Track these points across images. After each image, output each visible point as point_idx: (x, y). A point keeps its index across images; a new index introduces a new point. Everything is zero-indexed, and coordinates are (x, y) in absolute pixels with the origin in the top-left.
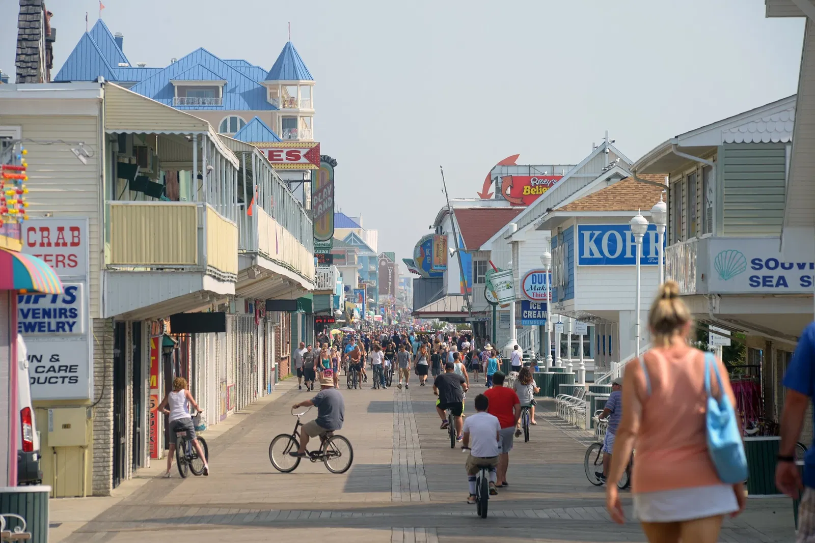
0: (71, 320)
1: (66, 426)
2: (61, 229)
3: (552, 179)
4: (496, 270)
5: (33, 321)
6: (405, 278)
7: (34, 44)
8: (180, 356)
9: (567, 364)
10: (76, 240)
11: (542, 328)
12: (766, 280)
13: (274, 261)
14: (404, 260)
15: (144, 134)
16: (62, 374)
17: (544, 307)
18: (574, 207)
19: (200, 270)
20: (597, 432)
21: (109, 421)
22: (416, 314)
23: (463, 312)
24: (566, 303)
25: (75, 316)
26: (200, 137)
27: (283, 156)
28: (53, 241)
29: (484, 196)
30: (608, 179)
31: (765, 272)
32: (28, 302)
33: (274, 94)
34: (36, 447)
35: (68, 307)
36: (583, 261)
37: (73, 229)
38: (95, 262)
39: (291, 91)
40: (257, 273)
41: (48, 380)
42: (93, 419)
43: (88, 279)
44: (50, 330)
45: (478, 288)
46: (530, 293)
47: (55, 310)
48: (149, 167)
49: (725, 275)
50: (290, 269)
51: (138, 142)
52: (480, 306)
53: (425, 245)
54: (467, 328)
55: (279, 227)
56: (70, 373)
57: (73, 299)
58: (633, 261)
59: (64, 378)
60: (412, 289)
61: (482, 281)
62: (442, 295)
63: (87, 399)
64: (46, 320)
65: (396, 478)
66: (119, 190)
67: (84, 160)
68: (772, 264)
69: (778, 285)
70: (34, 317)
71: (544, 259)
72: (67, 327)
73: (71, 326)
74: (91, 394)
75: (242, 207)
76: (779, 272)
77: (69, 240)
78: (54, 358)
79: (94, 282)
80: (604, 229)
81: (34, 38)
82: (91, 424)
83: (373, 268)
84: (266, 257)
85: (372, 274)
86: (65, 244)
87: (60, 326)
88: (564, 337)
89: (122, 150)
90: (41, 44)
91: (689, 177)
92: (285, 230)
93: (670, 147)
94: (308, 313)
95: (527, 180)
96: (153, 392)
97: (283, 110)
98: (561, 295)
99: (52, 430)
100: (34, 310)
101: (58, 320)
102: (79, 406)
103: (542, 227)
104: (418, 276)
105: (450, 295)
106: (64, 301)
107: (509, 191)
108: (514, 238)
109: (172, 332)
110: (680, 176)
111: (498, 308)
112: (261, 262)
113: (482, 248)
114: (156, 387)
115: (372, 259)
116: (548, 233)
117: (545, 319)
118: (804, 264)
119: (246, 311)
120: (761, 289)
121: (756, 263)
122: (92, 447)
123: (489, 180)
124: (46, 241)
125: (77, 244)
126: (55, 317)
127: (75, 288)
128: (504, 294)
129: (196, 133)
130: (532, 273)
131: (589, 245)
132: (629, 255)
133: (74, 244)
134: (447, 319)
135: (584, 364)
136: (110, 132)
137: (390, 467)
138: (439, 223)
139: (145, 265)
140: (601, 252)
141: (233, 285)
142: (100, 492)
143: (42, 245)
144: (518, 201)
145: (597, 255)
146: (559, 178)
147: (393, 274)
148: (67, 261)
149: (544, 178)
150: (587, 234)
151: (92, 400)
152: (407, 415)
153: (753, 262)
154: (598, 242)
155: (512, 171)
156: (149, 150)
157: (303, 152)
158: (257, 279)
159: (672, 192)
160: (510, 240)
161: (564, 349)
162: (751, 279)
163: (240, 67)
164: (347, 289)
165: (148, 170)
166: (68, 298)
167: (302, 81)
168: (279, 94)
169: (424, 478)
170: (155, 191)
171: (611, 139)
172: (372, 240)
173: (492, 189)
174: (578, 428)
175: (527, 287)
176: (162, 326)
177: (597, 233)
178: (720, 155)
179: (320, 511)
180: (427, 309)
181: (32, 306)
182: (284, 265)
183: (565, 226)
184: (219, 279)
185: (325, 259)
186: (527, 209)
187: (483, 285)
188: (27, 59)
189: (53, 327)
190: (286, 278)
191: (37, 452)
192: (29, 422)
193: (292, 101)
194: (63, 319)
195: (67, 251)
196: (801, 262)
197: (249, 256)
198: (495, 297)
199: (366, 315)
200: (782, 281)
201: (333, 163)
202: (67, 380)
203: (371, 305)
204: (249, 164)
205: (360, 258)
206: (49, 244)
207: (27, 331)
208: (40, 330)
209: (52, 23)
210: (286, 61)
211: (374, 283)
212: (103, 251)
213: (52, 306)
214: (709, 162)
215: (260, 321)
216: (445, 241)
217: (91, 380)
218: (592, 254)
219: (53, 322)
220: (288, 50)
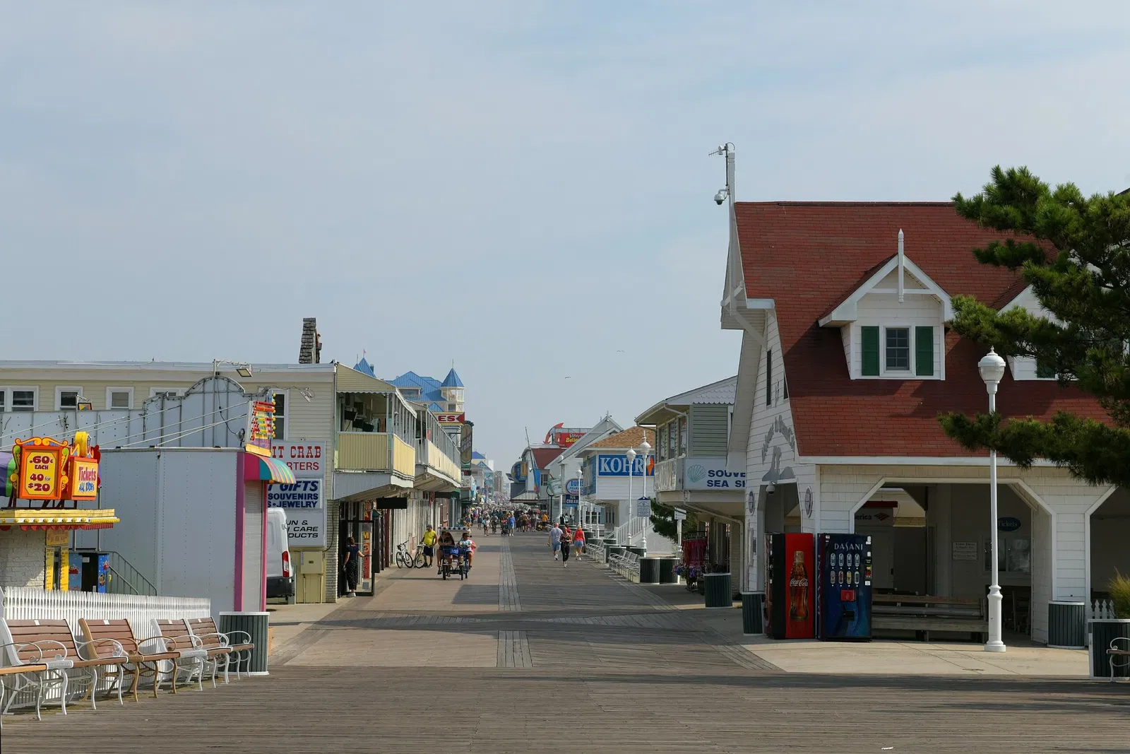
0: (314, 501)
1: (310, 562)
2: (310, 448)
3: (579, 435)
4: (553, 479)
5: (293, 501)
6: (507, 482)
7: (310, 351)
8: (384, 522)
9: (590, 527)
10: (318, 454)
11: (576, 508)
12: (717, 483)
13: (437, 471)
14: (507, 474)
15: (358, 393)
16: (309, 532)
17: (577, 498)
18: (596, 445)
19: (389, 472)
20: (611, 565)
21: (335, 560)
22: (512, 501)
23: (535, 500)
24: (591, 496)
25: (317, 498)
26: (391, 395)
27: (446, 419)
28: (305, 454)
29: (546, 442)
30: (610, 434)
31: (716, 478)
32: (290, 490)
33: (445, 394)
34: (291, 575)
35: (313, 493)
36: (600, 474)
37: (317, 448)
38: (329, 467)
39: (453, 392)
40: (427, 477)
41: (301, 536)
42: (326, 558)
43: (325, 477)
44: (302, 506)
45: (543, 488)
46: (570, 491)
47: (305, 494)
48: (364, 414)
49: (694, 479)
50: (447, 476)
51: (358, 400)
52: (544, 496)
53: (517, 467)
54: (536, 508)
55: (441, 453)
56: (313, 532)
57: (316, 488)
58: (627, 474)
59: (310, 534)
60: (510, 488)
61: (545, 484)
62: (525, 492)
63: (323, 547)
64: (300, 500)
65: (501, 594)
66: (346, 426)
67: (308, 399)
68: (720, 474)
69: (723, 485)
70: (293, 498)
71: (578, 473)
72: (312, 505)
73: (314, 504)
74: (325, 543)
75: (420, 441)
76: (724, 478)
77: (314, 454)
78: (305, 523)
79: (328, 479)
80: (612, 457)
81: (310, 347)
82: (325, 561)
83: (491, 478)
84: (433, 468)
85: (491, 481)
86: (312, 456)
87: (308, 504)
88: (588, 513)
89: (348, 403)
90: (313, 351)
91: (669, 425)
92: (445, 455)
93: (662, 405)
94: (458, 500)
95: (567, 435)
96: (367, 541)
97: (449, 401)
98: (588, 491)
99: (303, 564)
100: (293, 494)
101: (307, 500)
102: (318, 551)
103: (579, 456)
104: (513, 482)
105: (529, 492)
106: (311, 490)
107: (559, 441)
108: (563, 463)
109: (377, 508)
110: (664, 424)
111: (553, 498)
112: (430, 471)
113: (545, 468)
114: (369, 539)
115: (491, 474)
116: (581, 460)
117: (578, 504)
118: (738, 474)
119: (424, 498)
120: (714, 488)
121: (711, 473)
122: (325, 574)
123: (549, 435)
124: (301, 454)
125: (319, 456)
126: (305, 499)
127: (317, 482)
128: (557, 491)
129: (388, 393)
130: (572, 480)
131: (604, 465)
132: (624, 471)
133: (317, 456)
134: (527, 503)
135: (599, 527)
136: (339, 392)
137: (498, 586)
138: (524, 455)
139: (363, 469)
140: (611, 470)
141: (412, 482)
142: (330, 600)
143: (299, 456)
144: (564, 445)
145: (608, 471)
146: (583, 434)
147: (501, 481)
148: (313, 466)
149: (576, 434)
150: (603, 459)
151: (326, 548)
152: (507, 554)
153: (709, 472)
154: (609, 464)
155: (561, 431)
156: (364, 405)
157: (456, 417)
158: (427, 481)
159: (658, 434)
160: (560, 464)
161: (587, 518)
162: (708, 482)
163: (429, 380)
164: (478, 488)
165: (364, 416)
166: (313, 488)
167: (458, 387)
168: (448, 393)
169: (517, 595)
170: (369, 428)
171: (609, 415)
172: (491, 464)
173: (550, 439)
174: (599, 562)
175: (568, 487)
176: (373, 505)
177: (608, 459)
178: (691, 411)
179: (455, 617)
180: (517, 498)
181: (292, 492)
182: (443, 473)
183: (591, 456)
184: (402, 479)
185: (467, 473)
186: (568, 449)
187: (546, 487)
188: (305, 358)
189: (304, 505)
190: (445, 481)
191: (291, 578)
192: (287, 560)
193: (453, 397)
194: (310, 500)
195: (313, 460)
196: (736, 472)
197: (422, 467)
198: (553, 492)
199: (487, 501)
200: (725, 483)
201: (472, 424)
202: (311, 535)
203: (490, 496)
204: (424, 418)
205: (485, 473)
206: (303, 456)
207: (289, 506)
208: (297, 506)
209: (320, 340)
210: (451, 378)
211: (492, 486)
212: (333, 461)
213: (304, 492)
214: (685, 414)
215: (432, 503)
216: (527, 465)
217: (325, 536)
218: (605, 470)
219: (304, 501)
220: (452, 373)
